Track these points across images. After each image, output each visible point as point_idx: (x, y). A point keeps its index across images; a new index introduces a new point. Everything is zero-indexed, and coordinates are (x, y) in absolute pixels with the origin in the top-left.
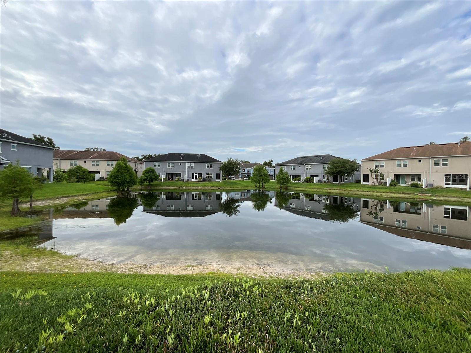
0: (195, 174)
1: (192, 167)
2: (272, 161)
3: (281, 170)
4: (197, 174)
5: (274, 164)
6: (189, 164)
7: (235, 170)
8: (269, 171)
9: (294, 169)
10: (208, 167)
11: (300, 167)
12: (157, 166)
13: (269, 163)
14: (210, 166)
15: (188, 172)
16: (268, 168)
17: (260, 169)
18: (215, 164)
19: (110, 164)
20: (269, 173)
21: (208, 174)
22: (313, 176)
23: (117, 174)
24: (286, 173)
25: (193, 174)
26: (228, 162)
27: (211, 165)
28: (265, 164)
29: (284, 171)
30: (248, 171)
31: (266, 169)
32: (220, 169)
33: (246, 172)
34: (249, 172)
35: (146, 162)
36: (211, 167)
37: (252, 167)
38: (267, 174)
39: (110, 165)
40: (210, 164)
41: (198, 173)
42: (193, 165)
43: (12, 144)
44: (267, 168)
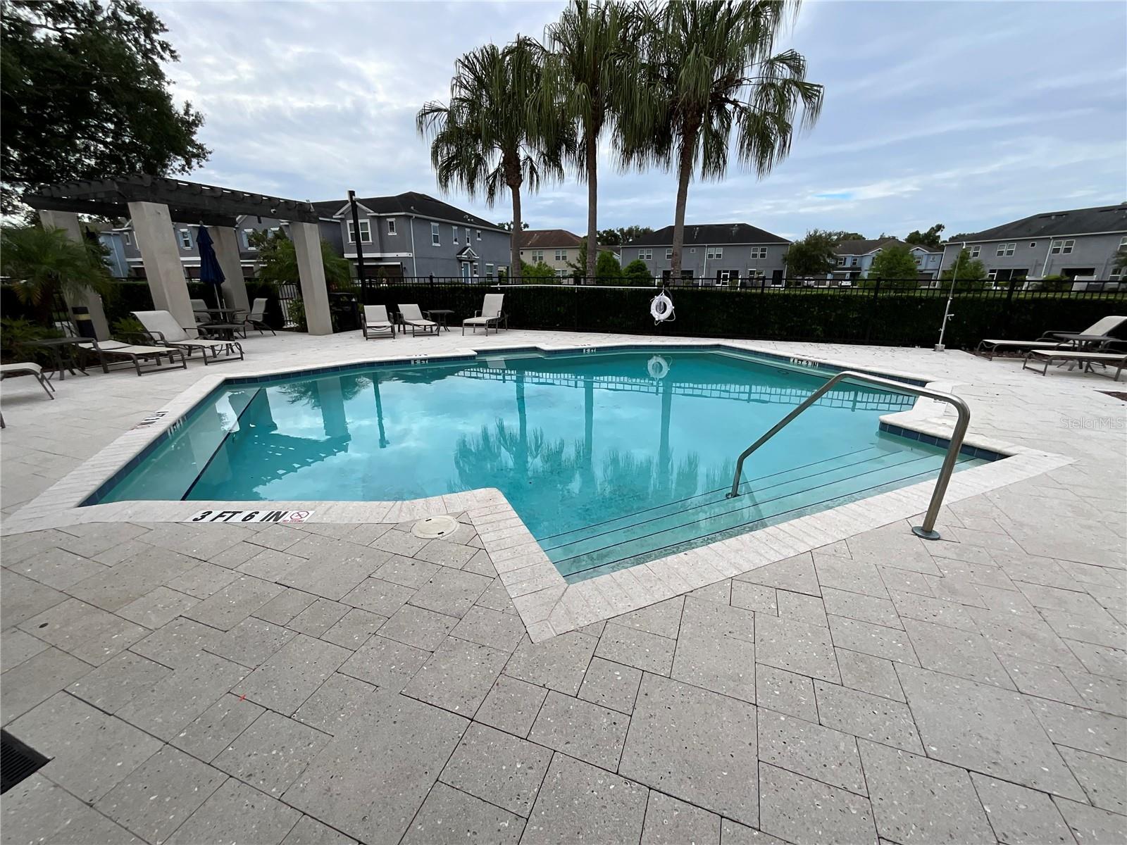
0: (724, 272)
1: (719, 256)
2: (940, 227)
3: (964, 257)
4: (727, 272)
5: (944, 236)
6: (713, 251)
7: (825, 260)
8: (924, 261)
9: (1010, 253)
10: (754, 256)
11: (1033, 245)
12: (645, 257)
13: (927, 236)
14: (759, 253)
15: (709, 267)
16: (919, 252)
17: (895, 255)
18: (771, 248)
19: (561, 256)
20: (919, 268)
21: (752, 272)
22: (1070, 273)
23: (603, 274)
24: (978, 265)
25: (719, 272)
26: (808, 242)
27: (763, 250)
28: (915, 239)
29: (972, 260)
30: (854, 264)
31: (912, 255)
32: (785, 259)
33: (848, 265)
34: (858, 265)
35: (625, 250)
36: (763, 256)
37: (870, 250)
38: (913, 270)
39: (561, 258)
40: (760, 249)
41: (729, 269)
42: (720, 251)
43: (478, 231)
44: (916, 253)
